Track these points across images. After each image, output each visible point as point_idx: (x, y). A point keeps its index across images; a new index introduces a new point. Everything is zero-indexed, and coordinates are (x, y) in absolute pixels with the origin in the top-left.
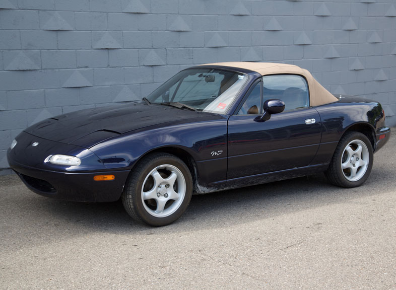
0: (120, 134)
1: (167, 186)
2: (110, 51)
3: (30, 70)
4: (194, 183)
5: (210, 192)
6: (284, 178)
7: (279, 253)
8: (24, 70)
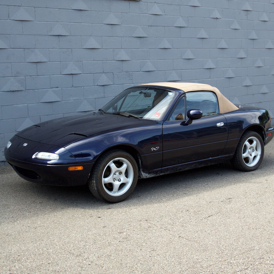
0: (86, 137)
1: (120, 173)
2: (74, 76)
3: (18, 91)
4: (139, 170)
5: (151, 177)
6: (203, 166)
7: (203, 221)
8: (14, 91)
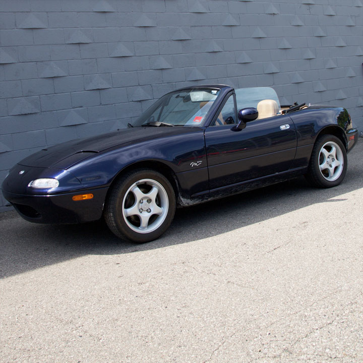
0: (96, 153)
1: (149, 201)
2: (101, 91)
3: (31, 114)
4: (177, 196)
5: (195, 203)
6: (267, 184)
7: (266, 256)
8: (26, 114)
